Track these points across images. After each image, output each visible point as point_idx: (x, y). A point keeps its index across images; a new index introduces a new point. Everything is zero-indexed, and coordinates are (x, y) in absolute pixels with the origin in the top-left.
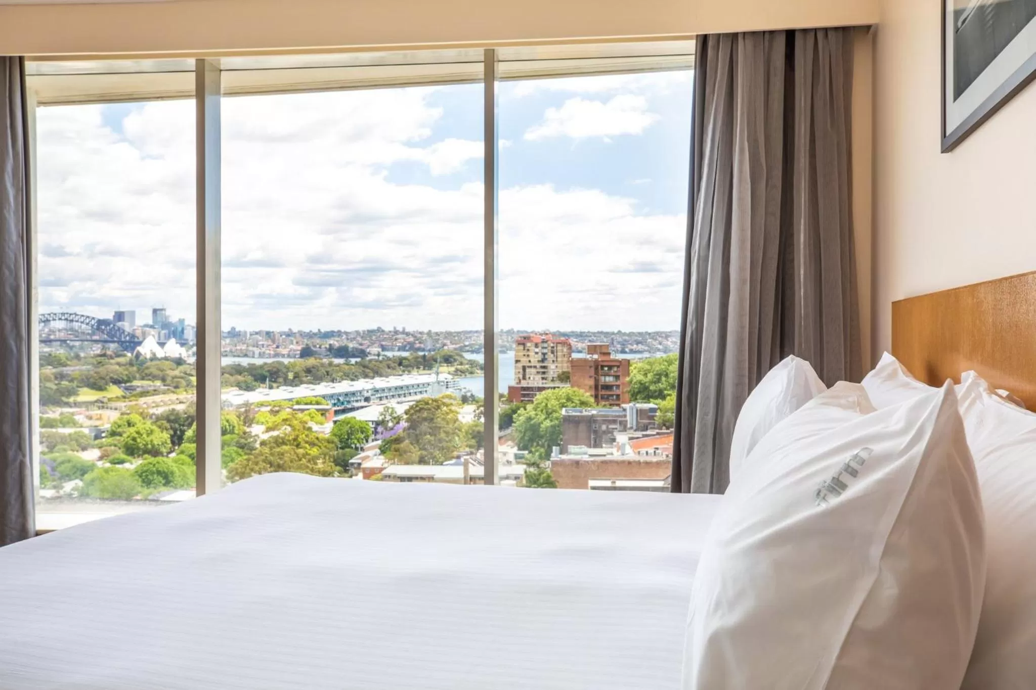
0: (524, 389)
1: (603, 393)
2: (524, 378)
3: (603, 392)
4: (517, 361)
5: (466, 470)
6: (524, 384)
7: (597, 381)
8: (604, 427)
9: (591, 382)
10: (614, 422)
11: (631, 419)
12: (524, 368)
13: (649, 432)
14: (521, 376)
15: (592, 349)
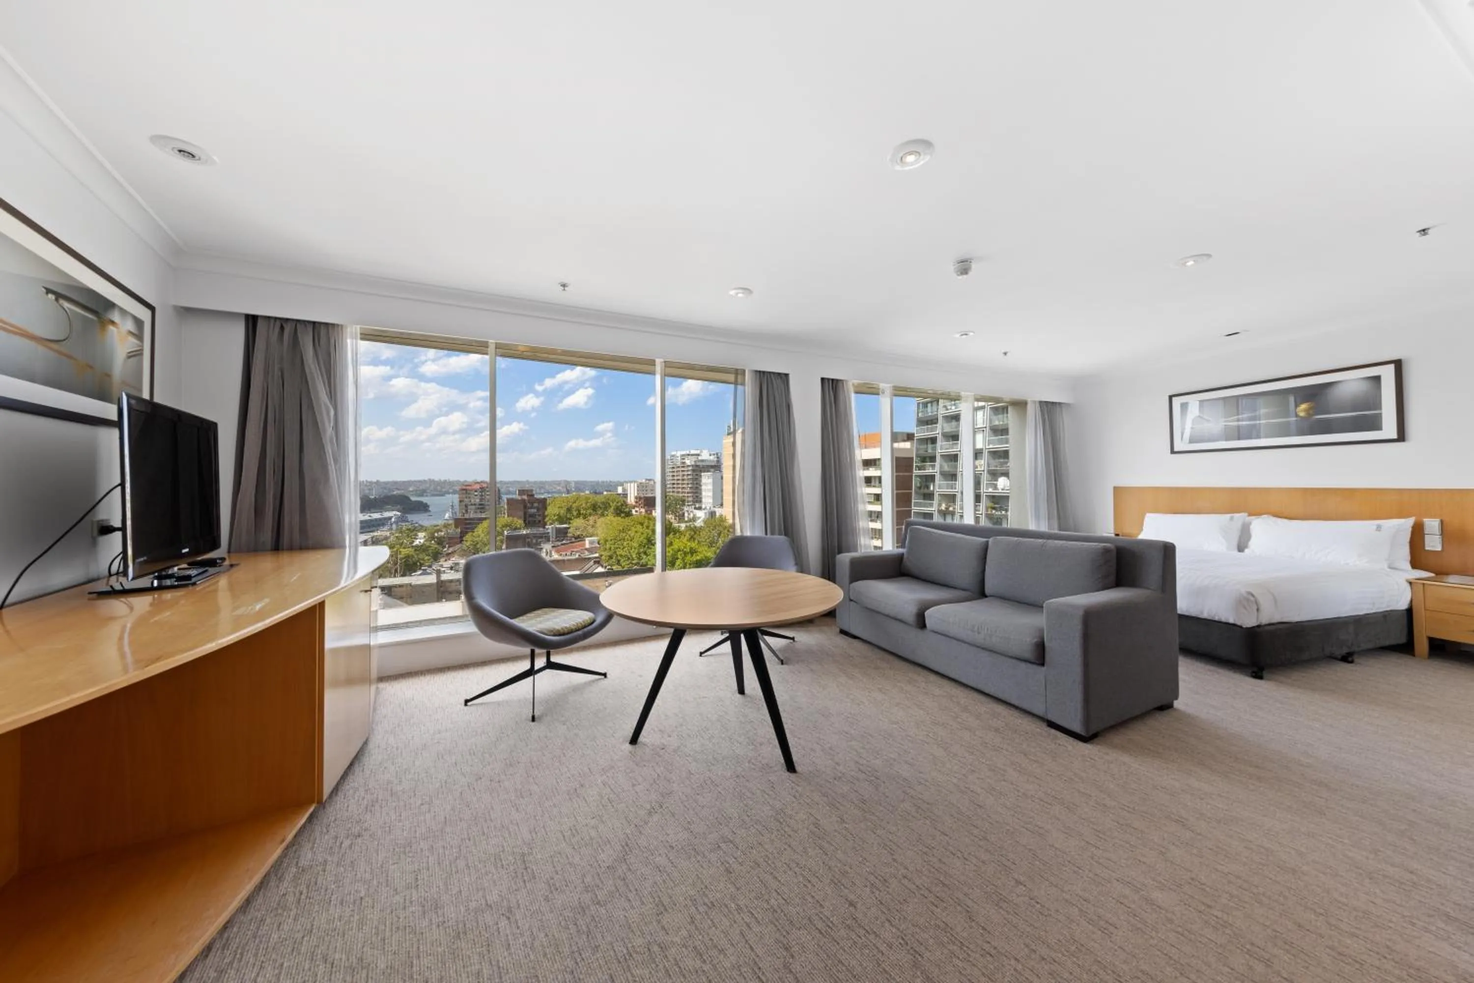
0: (466, 519)
1: (529, 521)
2: (467, 511)
3: (531, 519)
4: (461, 501)
5: (438, 576)
6: (467, 516)
7: (525, 514)
8: (534, 541)
9: (521, 513)
10: (541, 537)
11: (552, 535)
12: (466, 506)
13: (564, 542)
14: (464, 511)
15: (522, 492)
